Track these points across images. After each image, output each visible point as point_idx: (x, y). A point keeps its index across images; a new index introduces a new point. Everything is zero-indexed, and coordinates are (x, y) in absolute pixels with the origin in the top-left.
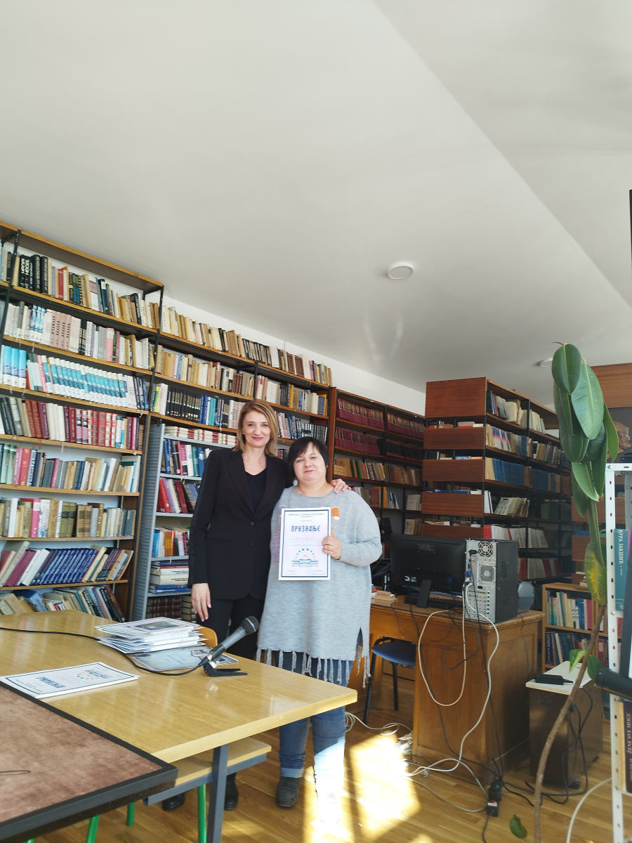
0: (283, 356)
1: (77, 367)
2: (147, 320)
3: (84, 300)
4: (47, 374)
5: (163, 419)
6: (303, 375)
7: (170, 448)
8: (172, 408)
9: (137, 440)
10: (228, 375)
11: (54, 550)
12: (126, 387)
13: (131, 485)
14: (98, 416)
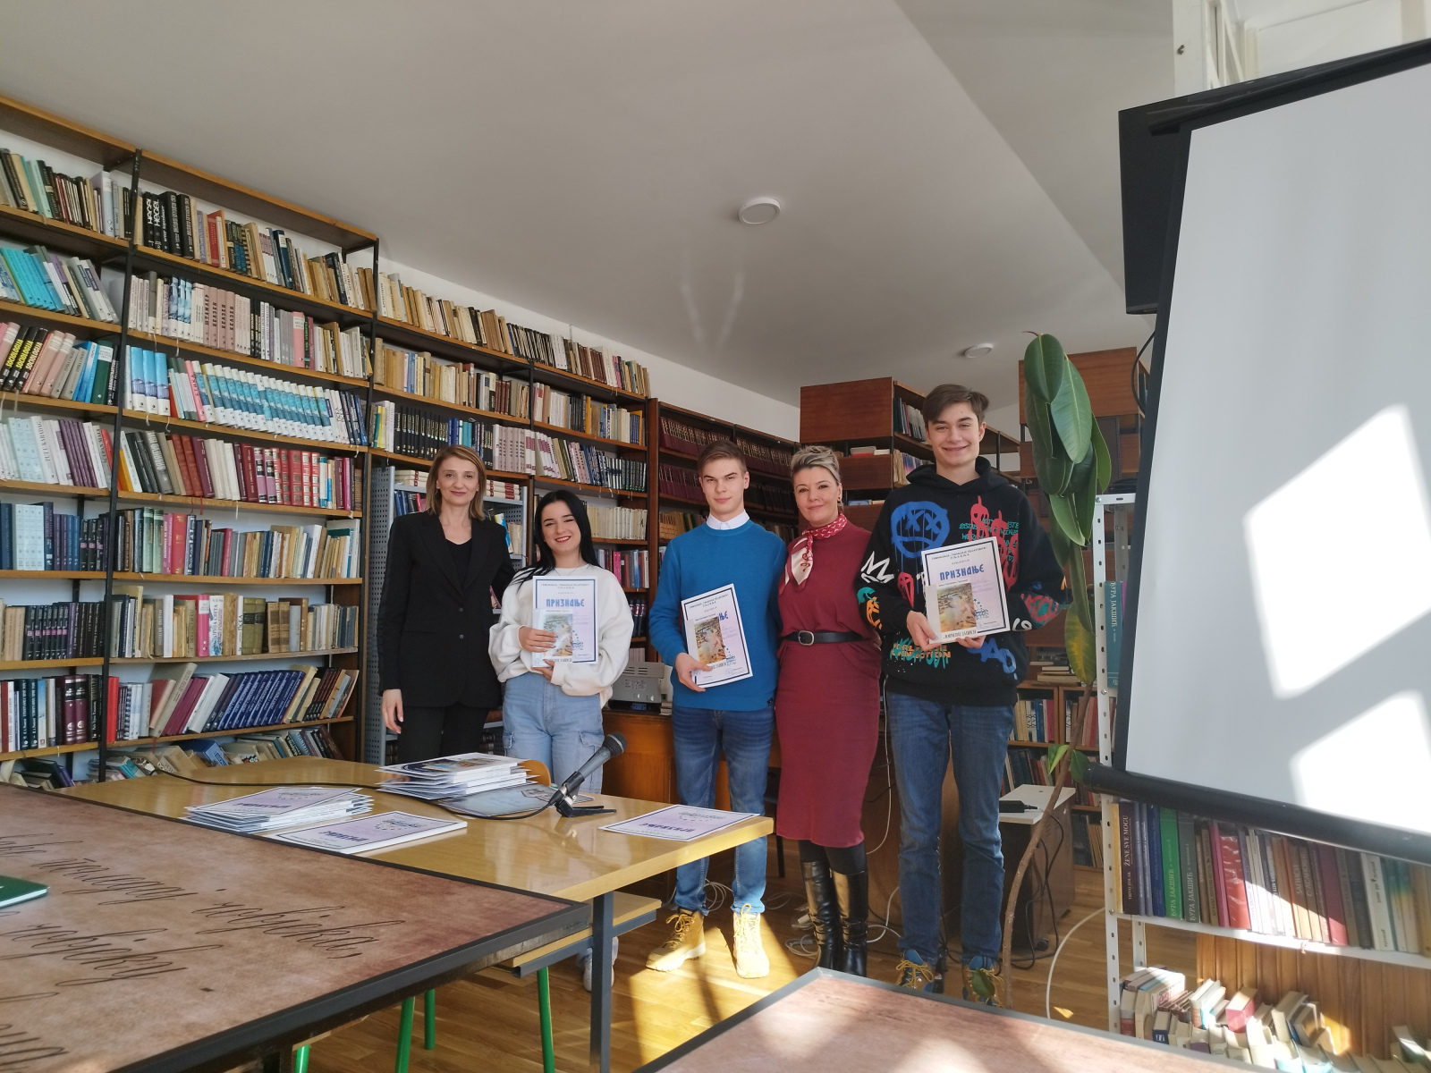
0: (572, 349)
1: (250, 378)
2: (355, 297)
3: (253, 267)
4: (203, 391)
5: (390, 459)
6: (604, 378)
7: (404, 505)
8: (403, 438)
9: (353, 493)
10: (487, 384)
11: (237, 675)
12: (329, 408)
13: (348, 567)
14: (288, 457)
